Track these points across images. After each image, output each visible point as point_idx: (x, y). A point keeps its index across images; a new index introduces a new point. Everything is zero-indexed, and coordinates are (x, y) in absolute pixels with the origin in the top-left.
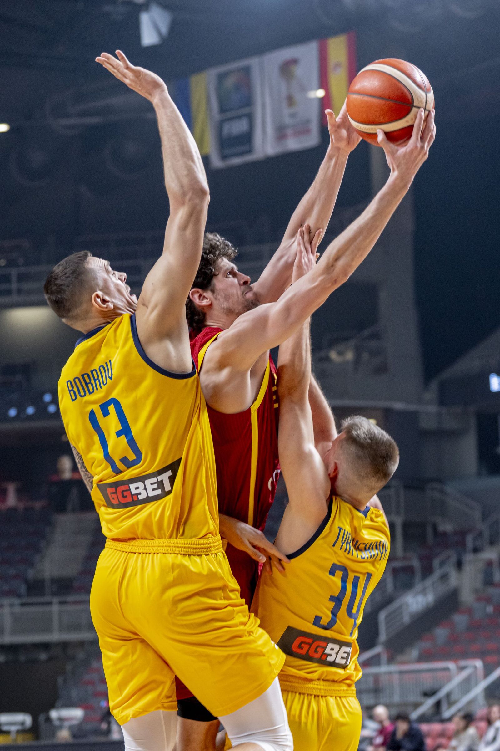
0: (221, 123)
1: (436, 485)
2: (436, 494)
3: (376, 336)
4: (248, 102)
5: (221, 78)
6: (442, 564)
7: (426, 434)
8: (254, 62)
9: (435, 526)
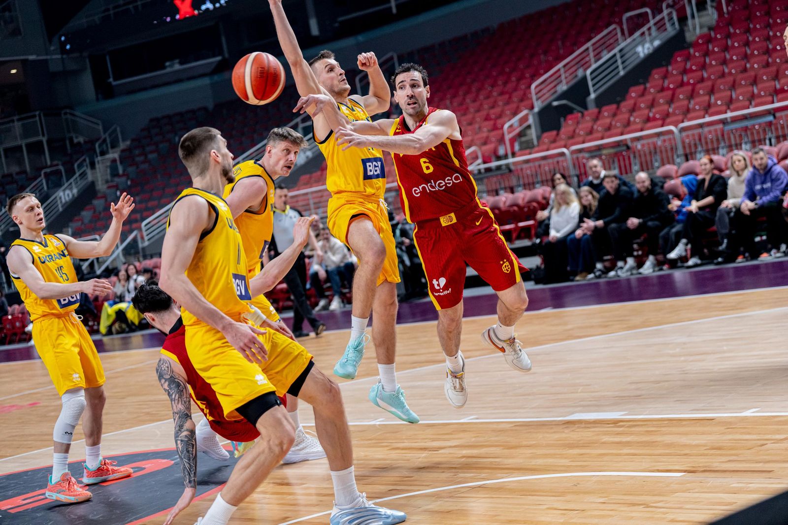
1: (68, 111)
2: (69, 116)
3: (8, 8)
6: (80, 166)
7: (55, 75)
9: (71, 139)
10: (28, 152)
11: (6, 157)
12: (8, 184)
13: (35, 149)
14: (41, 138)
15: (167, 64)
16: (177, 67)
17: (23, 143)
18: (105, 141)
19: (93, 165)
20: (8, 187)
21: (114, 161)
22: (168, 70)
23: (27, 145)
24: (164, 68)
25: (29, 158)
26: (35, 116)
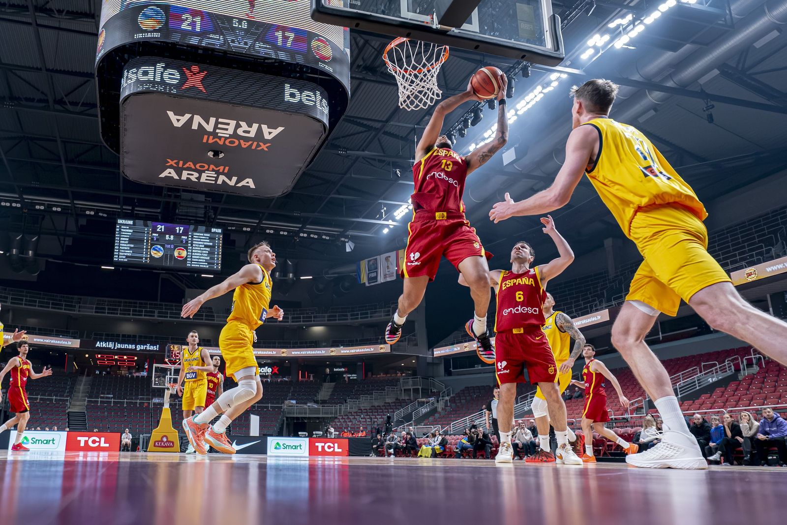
0: (369, 273)
1: (432, 378)
2: (432, 381)
3: (414, 335)
4: (376, 268)
5: (369, 261)
7: (428, 364)
8: (378, 257)
9: (431, 390)
10: (413, 392)
11: (404, 392)
12: (403, 403)
13: (416, 391)
14: (419, 387)
15: (476, 366)
16: (480, 368)
17: (411, 388)
18: (445, 392)
19: (438, 401)
20: (403, 404)
21: (447, 401)
22: (476, 368)
23: (413, 389)
24: (474, 367)
25: (413, 394)
26: (418, 378)
